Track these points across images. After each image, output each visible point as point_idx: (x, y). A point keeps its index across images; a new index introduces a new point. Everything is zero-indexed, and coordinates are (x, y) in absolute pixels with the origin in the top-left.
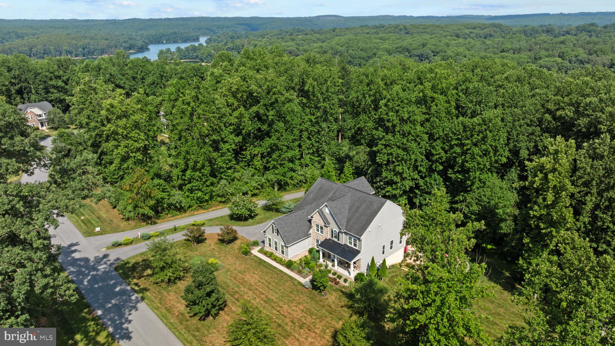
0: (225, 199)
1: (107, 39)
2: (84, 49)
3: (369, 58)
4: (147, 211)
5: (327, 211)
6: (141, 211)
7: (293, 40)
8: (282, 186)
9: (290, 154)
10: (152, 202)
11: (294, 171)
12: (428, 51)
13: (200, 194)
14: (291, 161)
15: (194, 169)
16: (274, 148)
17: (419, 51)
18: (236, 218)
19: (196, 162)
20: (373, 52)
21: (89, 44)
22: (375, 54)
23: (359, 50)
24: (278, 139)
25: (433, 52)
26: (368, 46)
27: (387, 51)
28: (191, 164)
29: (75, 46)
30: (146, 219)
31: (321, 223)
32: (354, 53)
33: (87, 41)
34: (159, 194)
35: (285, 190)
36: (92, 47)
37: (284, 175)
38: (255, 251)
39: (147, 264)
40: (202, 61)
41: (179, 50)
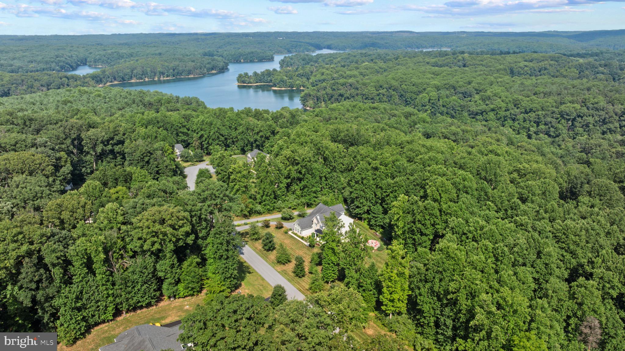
0: (280, 210)
1: (193, 61)
2: (174, 70)
3: (420, 92)
4: (246, 213)
5: (318, 217)
6: (244, 213)
7: (357, 68)
8: (309, 205)
9: (314, 189)
10: (249, 210)
11: (316, 198)
12: (471, 89)
13: (269, 207)
14: (315, 192)
15: (267, 195)
16: (305, 187)
17: (464, 88)
18: (284, 219)
19: (268, 193)
20: (423, 87)
21: (178, 66)
22: (425, 89)
23: (412, 84)
24: (307, 182)
25: (476, 90)
26: (420, 81)
27: (436, 88)
28: (266, 193)
29: (167, 68)
30: (245, 216)
31: (316, 222)
32: (406, 88)
33: (177, 63)
34: (251, 206)
35: (311, 207)
36: (181, 69)
37: (310, 200)
38: (290, 233)
39: (247, 233)
40: (275, 85)
41: (255, 74)
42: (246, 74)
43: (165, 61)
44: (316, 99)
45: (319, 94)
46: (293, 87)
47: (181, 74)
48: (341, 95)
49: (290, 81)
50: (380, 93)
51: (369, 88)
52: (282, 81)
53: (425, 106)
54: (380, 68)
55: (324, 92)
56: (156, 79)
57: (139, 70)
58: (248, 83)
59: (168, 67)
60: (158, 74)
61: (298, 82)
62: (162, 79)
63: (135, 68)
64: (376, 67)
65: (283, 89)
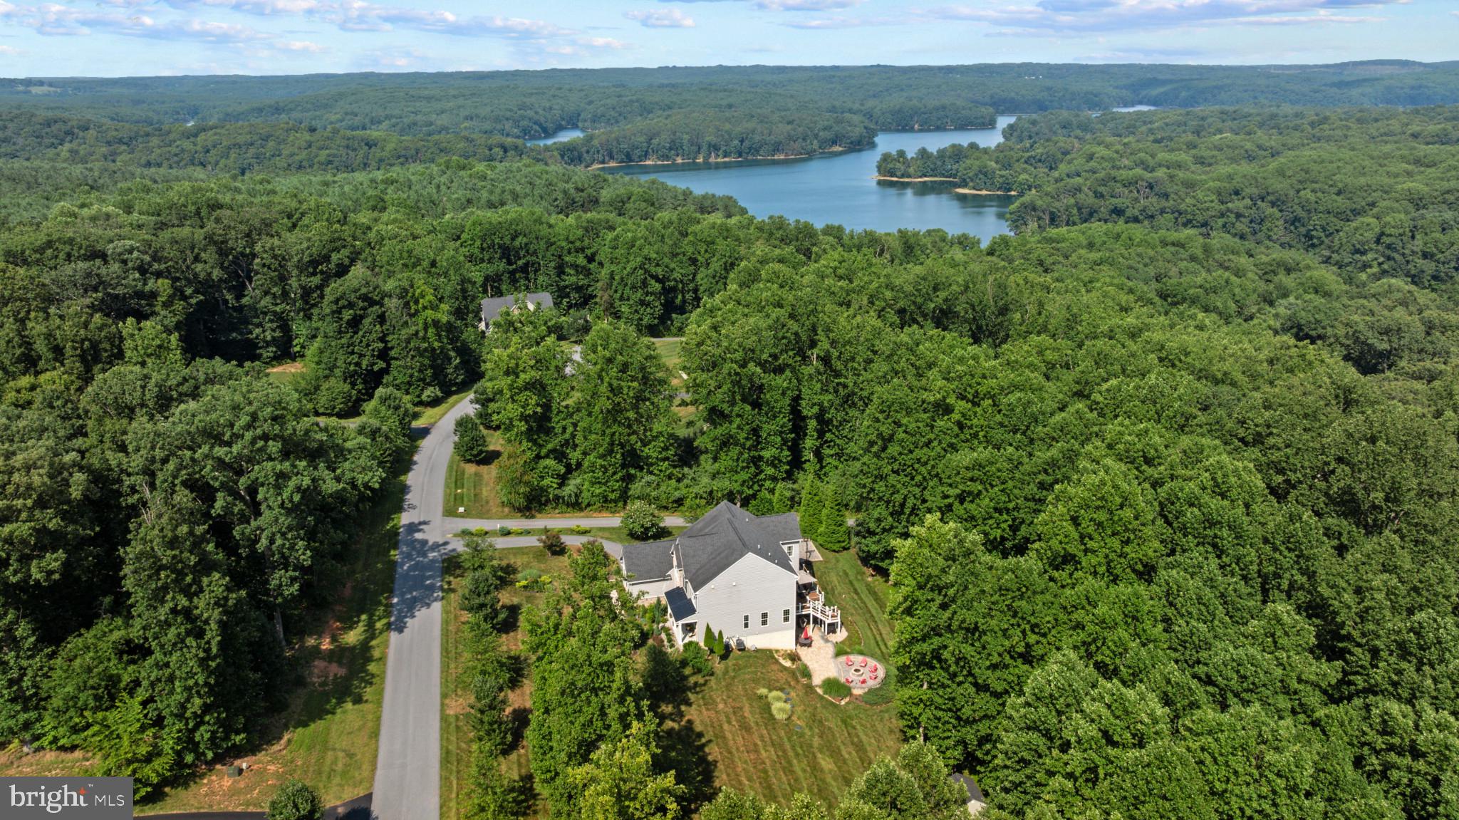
1: (789, 123)
2: (742, 141)
3: (1356, 213)
13: (602, 490)
20: (1370, 199)
21: (753, 131)
22: (1373, 205)
23: (1335, 190)
26: (1362, 181)
27: (1411, 200)
29: (726, 136)
30: (522, 509)
32: (1313, 199)
33: (750, 125)
36: (757, 138)
40: (964, 184)
41: (923, 153)
42: (901, 153)
43: (728, 120)
44: (1047, 218)
45: (1057, 204)
46: (1010, 190)
47: (757, 151)
48: (1118, 212)
49: (1003, 173)
50: (1229, 210)
51: (1200, 194)
52: (984, 171)
53: (1363, 253)
54: (1260, 147)
55: (1072, 201)
56: (700, 160)
57: (663, 140)
58: (903, 176)
59: (729, 134)
60: (705, 148)
61: (1023, 177)
62: (712, 160)
63: (657, 134)
64: (1248, 146)
65: (984, 192)
